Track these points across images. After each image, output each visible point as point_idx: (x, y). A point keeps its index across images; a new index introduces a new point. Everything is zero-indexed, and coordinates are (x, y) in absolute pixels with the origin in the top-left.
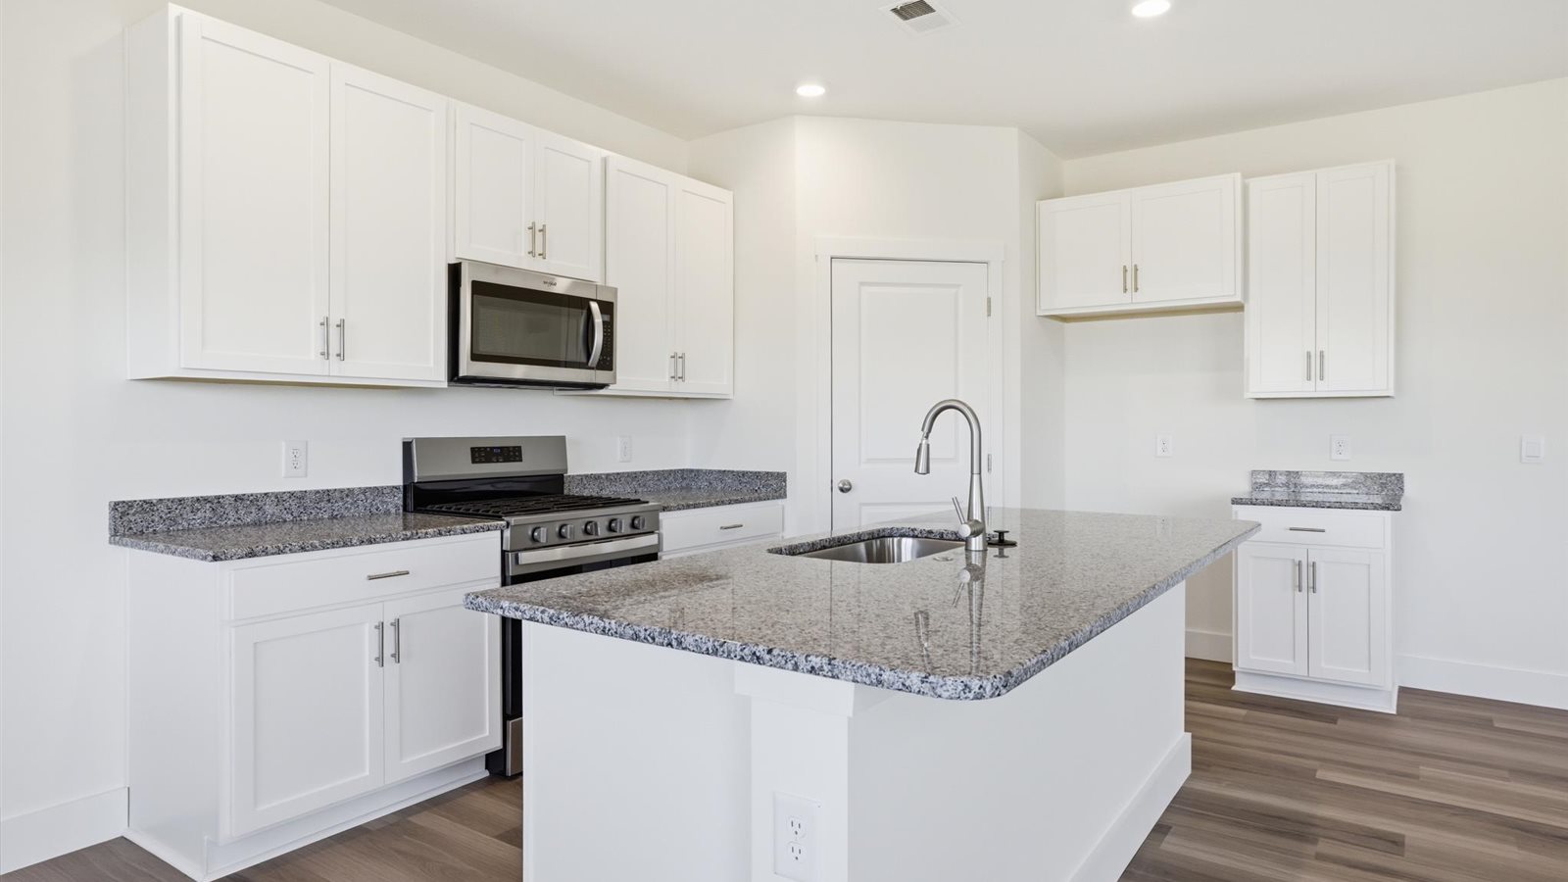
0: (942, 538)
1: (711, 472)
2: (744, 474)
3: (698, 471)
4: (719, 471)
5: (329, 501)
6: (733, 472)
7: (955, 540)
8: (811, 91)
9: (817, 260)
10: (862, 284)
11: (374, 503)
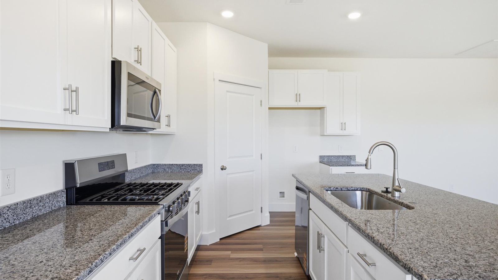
0: (342, 190)
1: (165, 165)
2: (183, 165)
3: (158, 164)
4: (169, 164)
5: (30, 207)
6: (177, 164)
7: (347, 190)
8: (228, 14)
9: (214, 81)
10: (227, 91)
11: (53, 203)
